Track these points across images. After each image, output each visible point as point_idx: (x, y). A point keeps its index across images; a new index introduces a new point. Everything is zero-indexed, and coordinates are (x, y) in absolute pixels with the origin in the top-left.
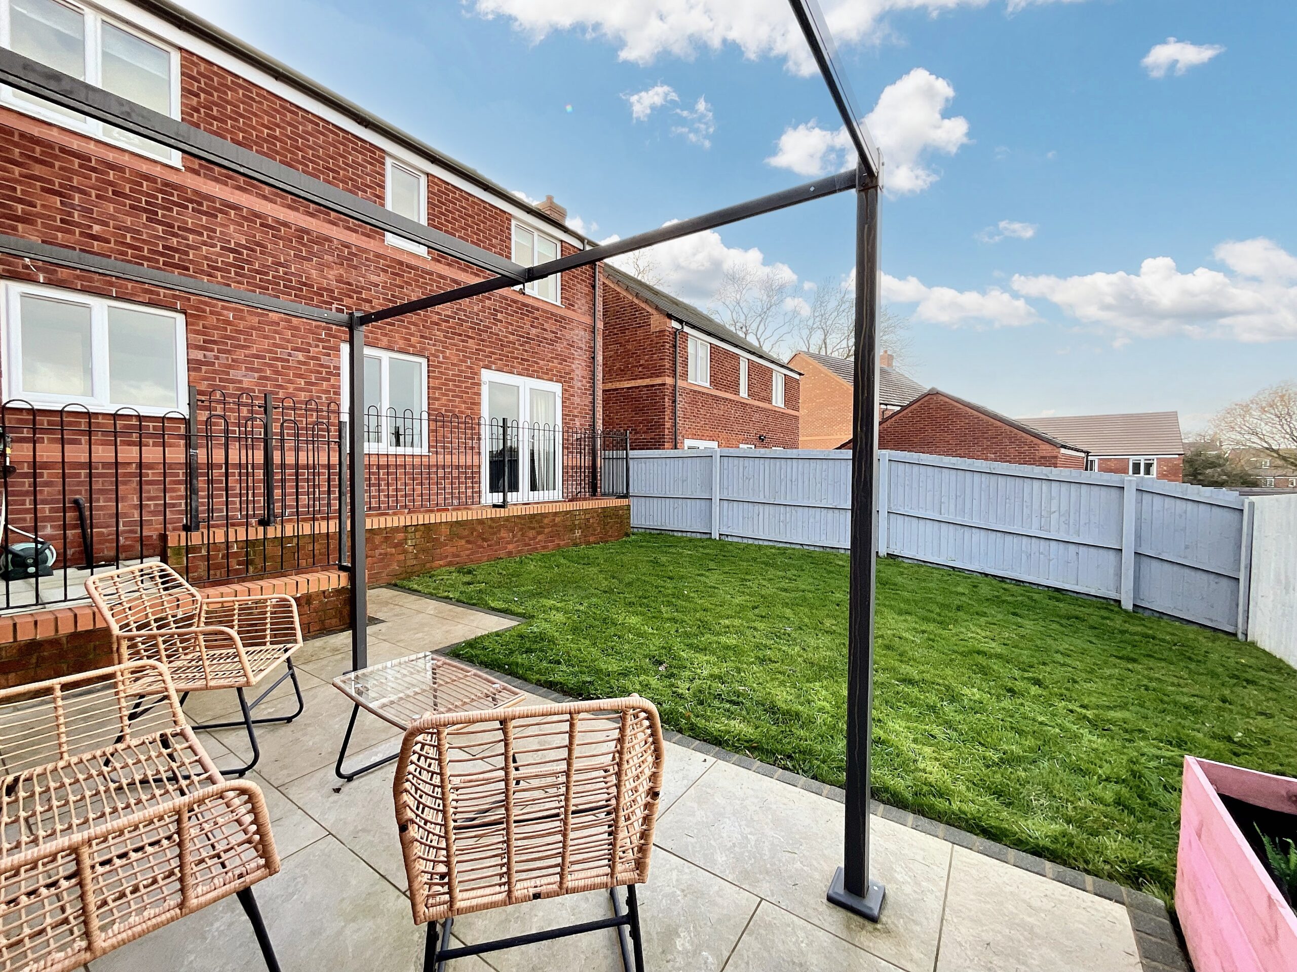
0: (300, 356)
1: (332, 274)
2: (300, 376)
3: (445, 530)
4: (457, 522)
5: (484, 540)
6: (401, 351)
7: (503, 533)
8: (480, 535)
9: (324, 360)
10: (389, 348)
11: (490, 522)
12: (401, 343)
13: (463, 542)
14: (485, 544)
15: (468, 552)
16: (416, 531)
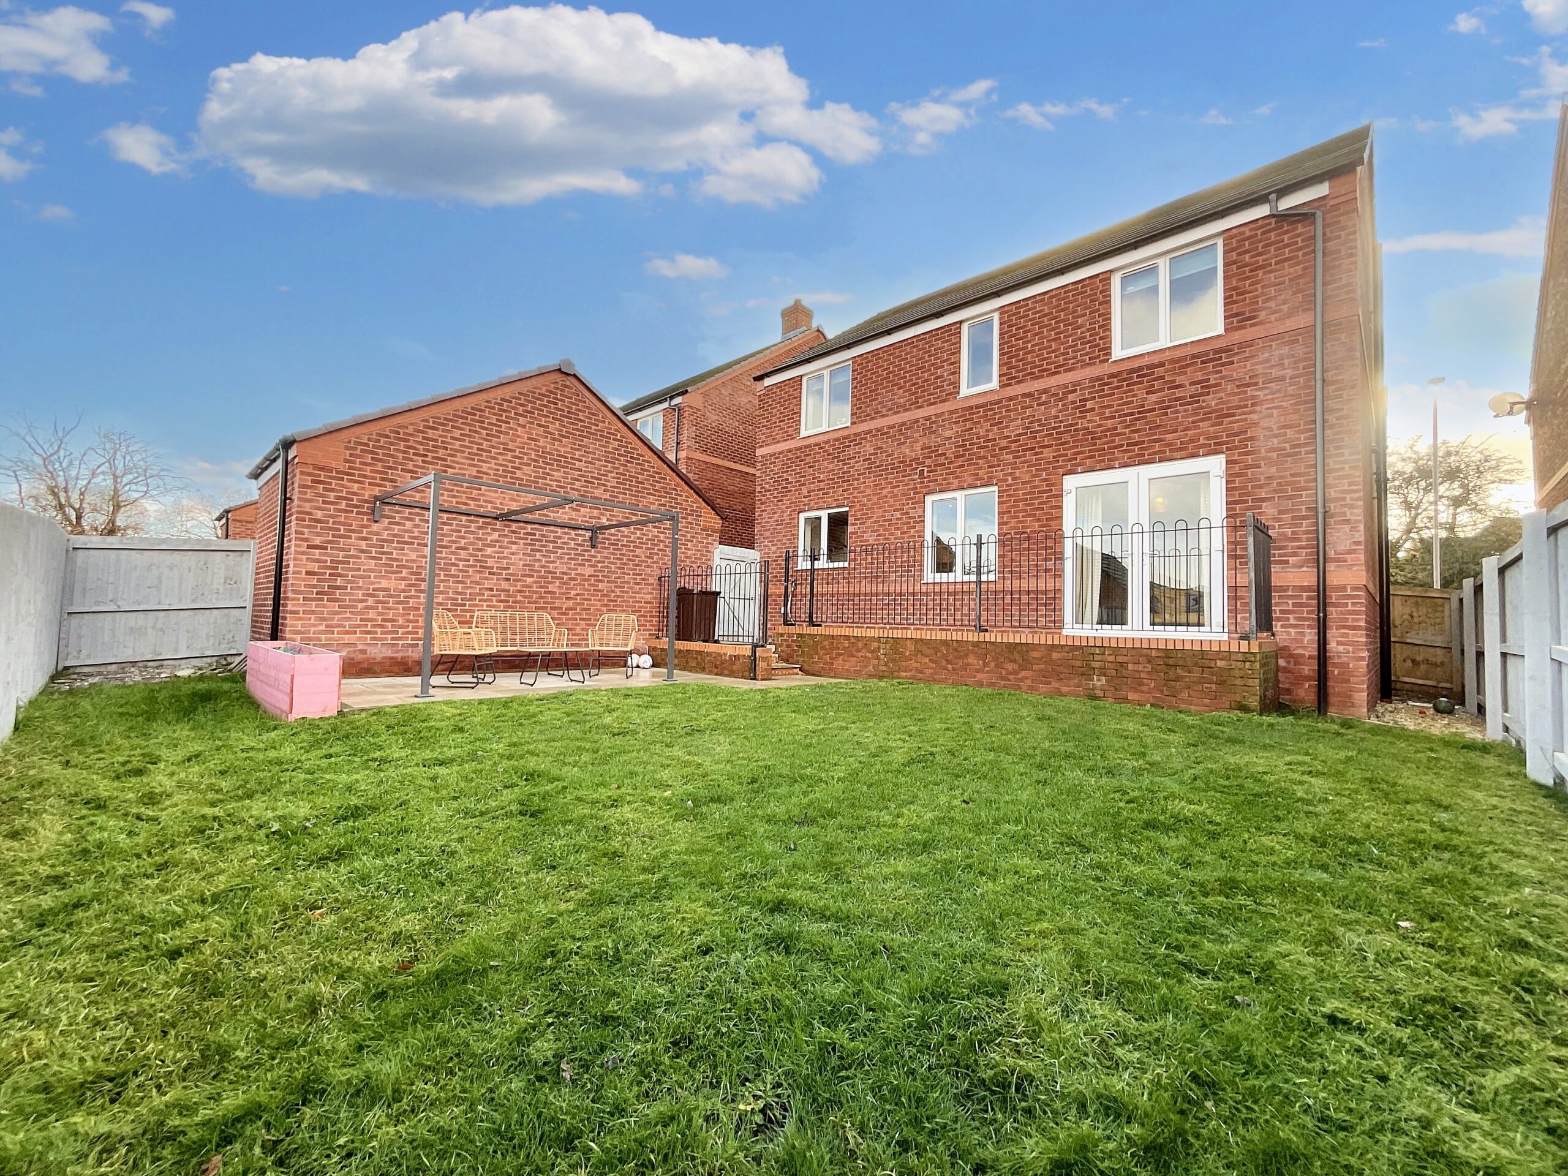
0: (898, 515)
1: (918, 447)
2: (898, 529)
3: (911, 646)
4: (921, 640)
5: (948, 662)
6: (970, 487)
7: (971, 659)
8: (944, 656)
9: (912, 513)
10: (961, 488)
11: (955, 645)
12: (970, 480)
13: (927, 660)
14: (950, 667)
15: (931, 671)
16: (886, 643)
